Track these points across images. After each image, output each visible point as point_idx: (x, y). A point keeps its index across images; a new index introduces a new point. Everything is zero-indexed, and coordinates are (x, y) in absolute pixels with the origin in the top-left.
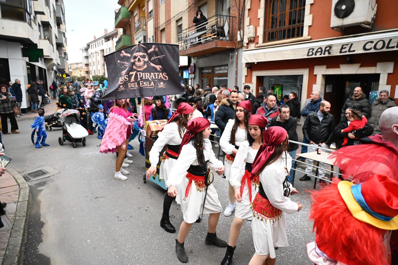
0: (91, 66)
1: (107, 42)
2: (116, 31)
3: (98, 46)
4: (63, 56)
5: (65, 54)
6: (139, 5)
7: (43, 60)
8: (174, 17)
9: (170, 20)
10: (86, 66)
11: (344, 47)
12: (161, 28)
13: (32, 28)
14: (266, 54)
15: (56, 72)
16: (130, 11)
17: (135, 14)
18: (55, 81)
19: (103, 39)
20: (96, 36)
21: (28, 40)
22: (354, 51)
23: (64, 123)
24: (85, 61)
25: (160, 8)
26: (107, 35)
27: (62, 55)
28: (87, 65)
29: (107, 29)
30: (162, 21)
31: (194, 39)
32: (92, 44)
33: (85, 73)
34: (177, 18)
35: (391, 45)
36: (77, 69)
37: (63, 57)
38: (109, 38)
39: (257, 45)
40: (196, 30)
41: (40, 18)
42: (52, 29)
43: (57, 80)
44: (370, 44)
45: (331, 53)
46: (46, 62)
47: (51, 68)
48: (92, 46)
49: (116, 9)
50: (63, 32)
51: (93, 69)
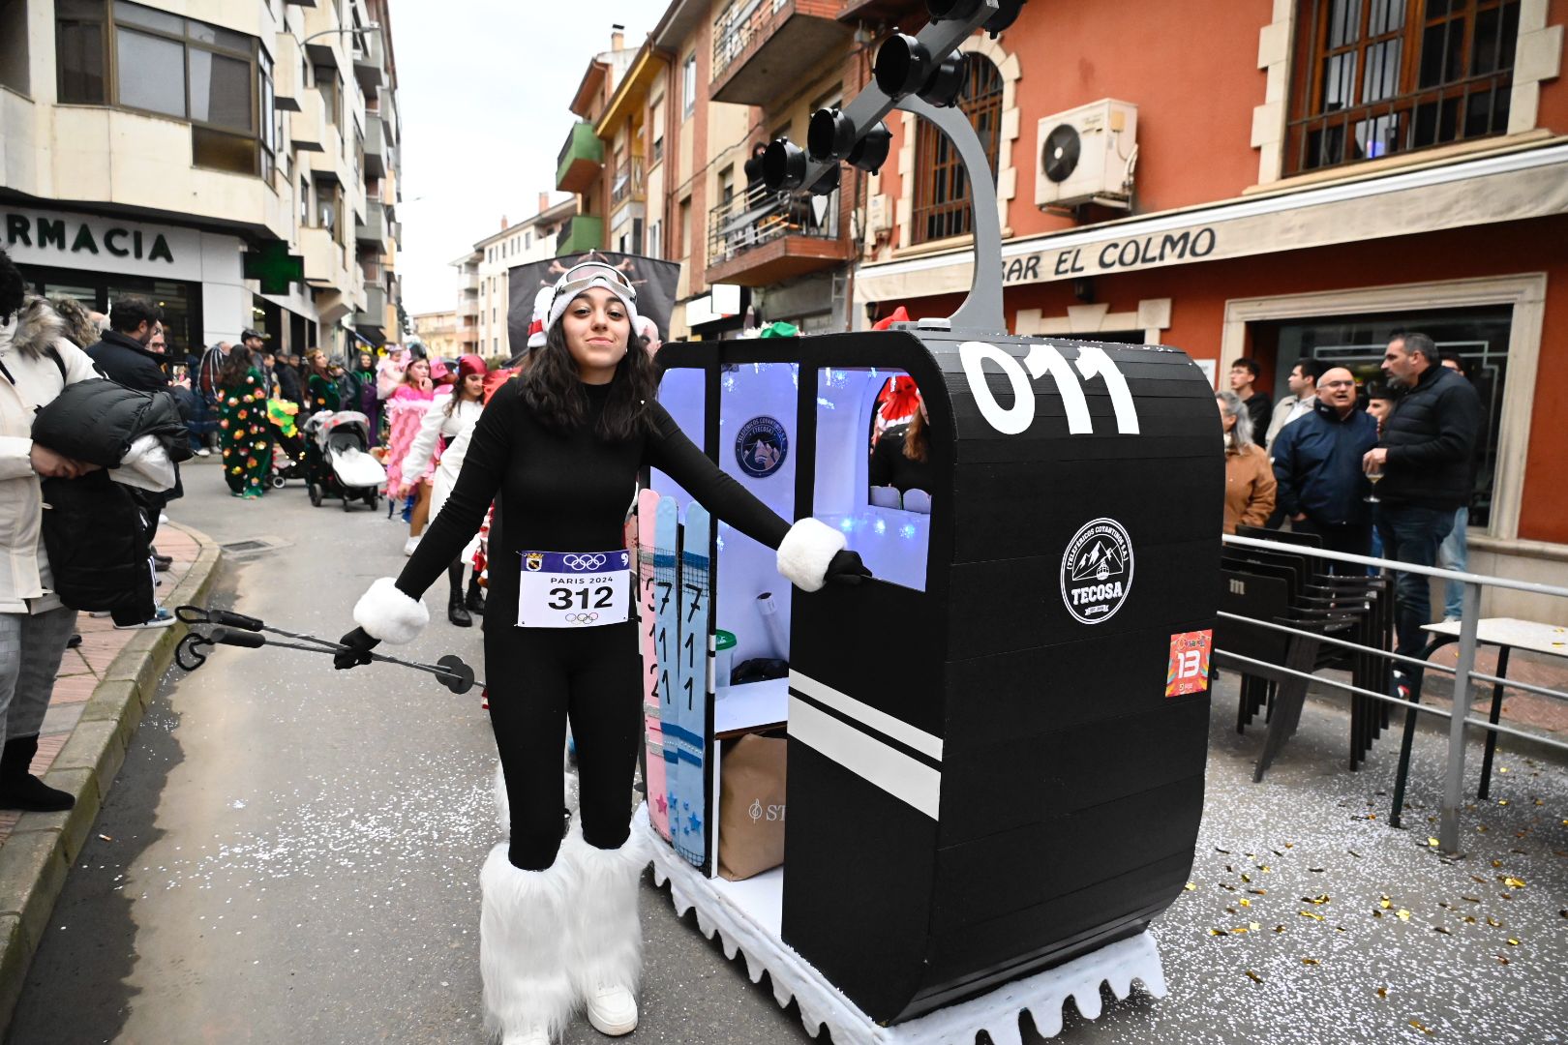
0: (483, 323)
1: (542, 240)
3: (512, 253)
4: (381, 281)
5: (390, 277)
6: (630, 118)
7: (308, 292)
8: (713, 162)
9: (705, 170)
10: (466, 325)
11: (1064, 257)
12: (682, 196)
13: (277, 195)
14: (908, 275)
15: (351, 337)
16: (601, 137)
17: (616, 148)
19: (532, 230)
20: (508, 219)
21: (263, 229)
22: (1081, 269)
23: (326, 445)
24: (466, 307)
25: (682, 132)
26: (545, 215)
27: (375, 278)
28: (471, 320)
29: (546, 193)
30: (685, 171)
31: (740, 233)
32: (493, 246)
33: (462, 348)
34: (721, 164)
35: (1149, 255)
36: (436, 333)
37: (381, 286)
38: (553, 225)
39: (898, 252)
40: (748, 202)
41: (307, 162)
42: (347, 194)
44: (1111, 249)
45: (1040, 275)
46: (317, 299)
47: (332, 322)
50: (388, 202)
51: (489, 333)
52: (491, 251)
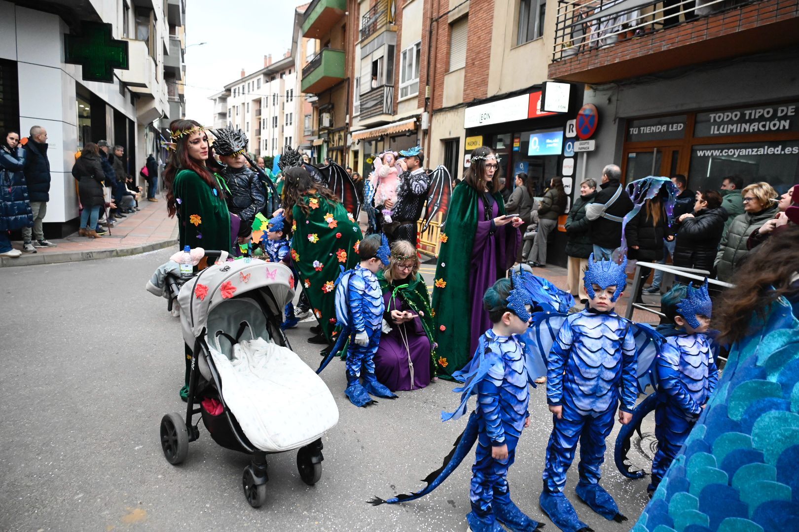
1: (269, 83)
2: (291, 59)
3: (249, 91)
4: (177, 98)
5: (181, 97)
7: (128, 96)
12: (453, 15)
15: (157, 136)
18: (154, 156)
19: (262, 77)
20: (246, 71)
26: (270, 68)
27: (174, 96)
29: (270, 55)
32: (237, 87)
37: (176, 100)
38: (275, 74)
42: (158, 22)
43: (159, 154)
46: (135, 102)
47: (146, 123)
48: (237, 91)
49: (297, 6)
50: (182, 44)
52: (235, 90)
